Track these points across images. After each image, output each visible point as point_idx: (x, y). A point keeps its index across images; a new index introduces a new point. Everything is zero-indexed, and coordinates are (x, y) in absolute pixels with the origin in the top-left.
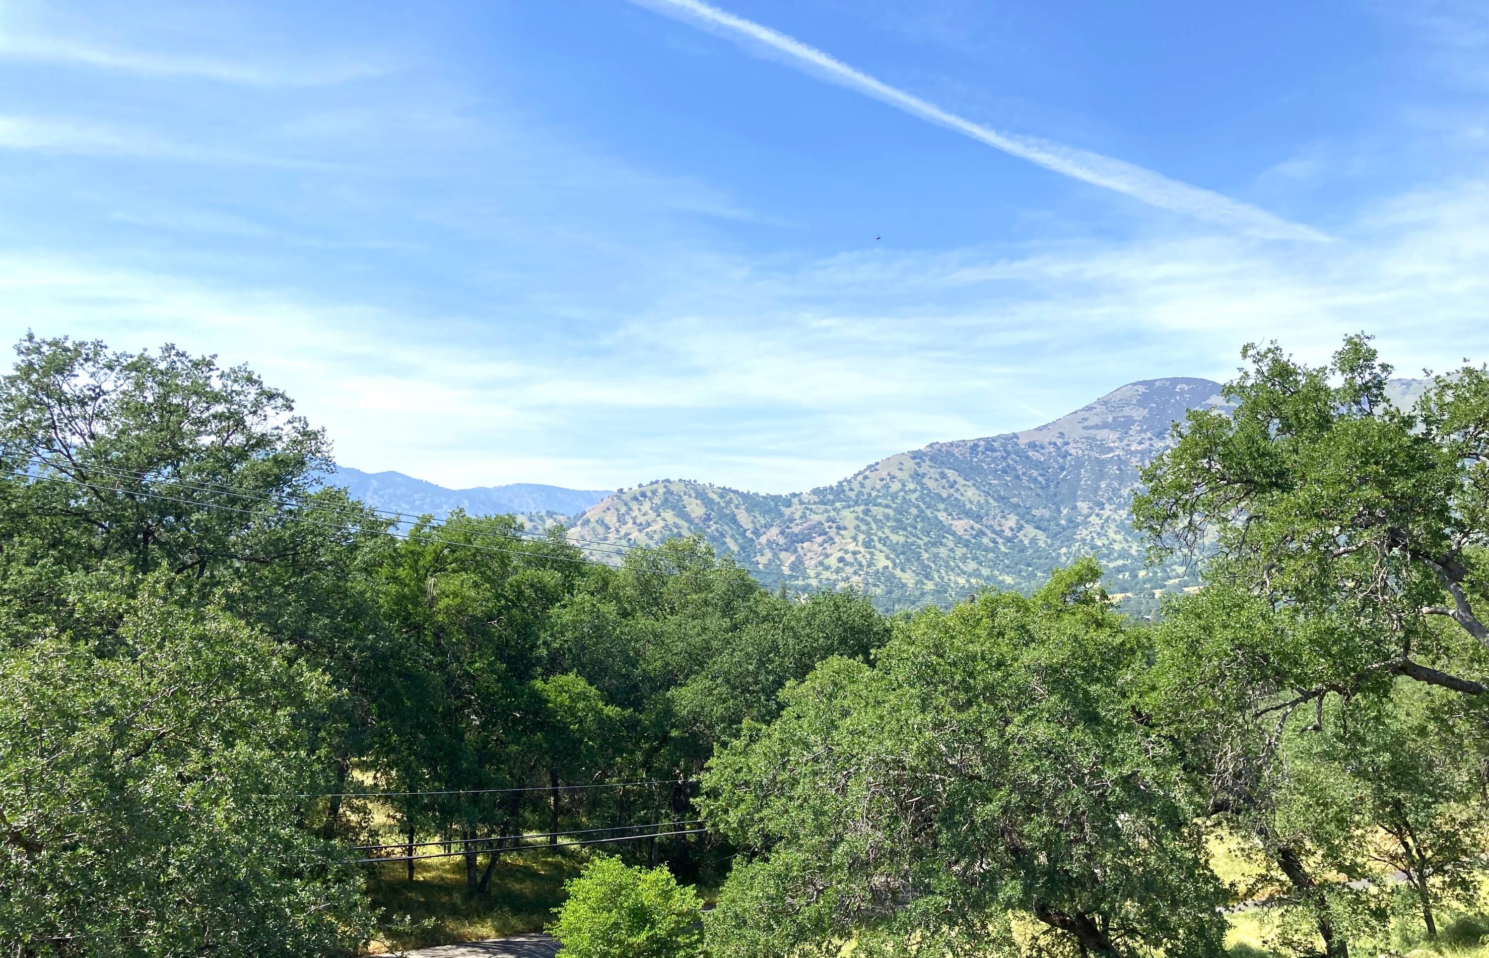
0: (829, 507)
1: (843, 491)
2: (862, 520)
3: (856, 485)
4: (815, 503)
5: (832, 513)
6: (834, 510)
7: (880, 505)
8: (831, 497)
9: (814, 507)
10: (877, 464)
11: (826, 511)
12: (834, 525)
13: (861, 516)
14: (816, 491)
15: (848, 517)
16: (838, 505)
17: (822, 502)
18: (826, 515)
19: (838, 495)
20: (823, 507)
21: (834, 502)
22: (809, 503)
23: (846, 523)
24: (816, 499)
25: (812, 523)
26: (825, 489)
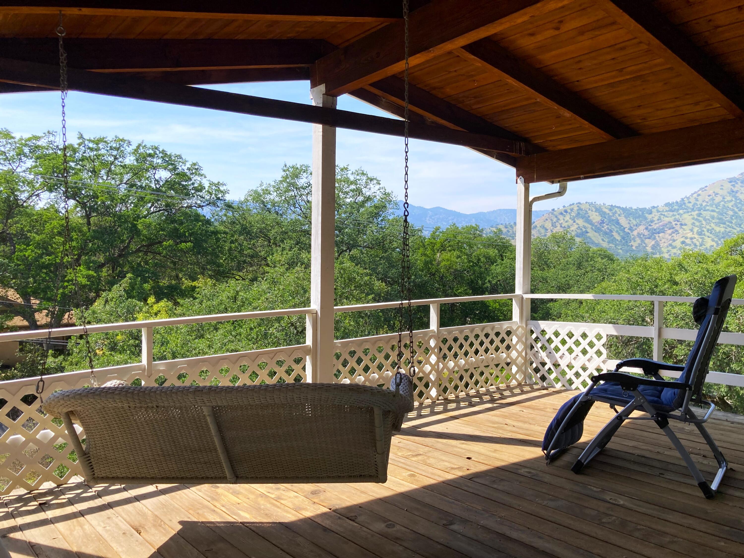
0: (675, 213)
1: (685, 204)
2: (697, 220)
3: (692, 200)
4: (666, 211)
5: (677, 217)
6: (678, 214)
7: (708, 210)
8: (676, 207)
9: (666, 213)
10: (706, 187)
11: (674, 215)
12: (678, 223)
13: (696, 217)
14: (667, 205)
15: (687, 218)
16: (681, 211)
17: (671, 211)
18: (673, 217)
19: (681, 206)
20: (671, 213)
21: (678, 210)
22: (663, 211)
23: (686, 221)
24: (667, 209)
25: (665, 222)
26: (673, 203)
